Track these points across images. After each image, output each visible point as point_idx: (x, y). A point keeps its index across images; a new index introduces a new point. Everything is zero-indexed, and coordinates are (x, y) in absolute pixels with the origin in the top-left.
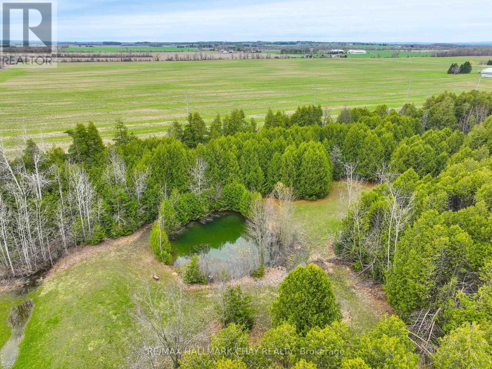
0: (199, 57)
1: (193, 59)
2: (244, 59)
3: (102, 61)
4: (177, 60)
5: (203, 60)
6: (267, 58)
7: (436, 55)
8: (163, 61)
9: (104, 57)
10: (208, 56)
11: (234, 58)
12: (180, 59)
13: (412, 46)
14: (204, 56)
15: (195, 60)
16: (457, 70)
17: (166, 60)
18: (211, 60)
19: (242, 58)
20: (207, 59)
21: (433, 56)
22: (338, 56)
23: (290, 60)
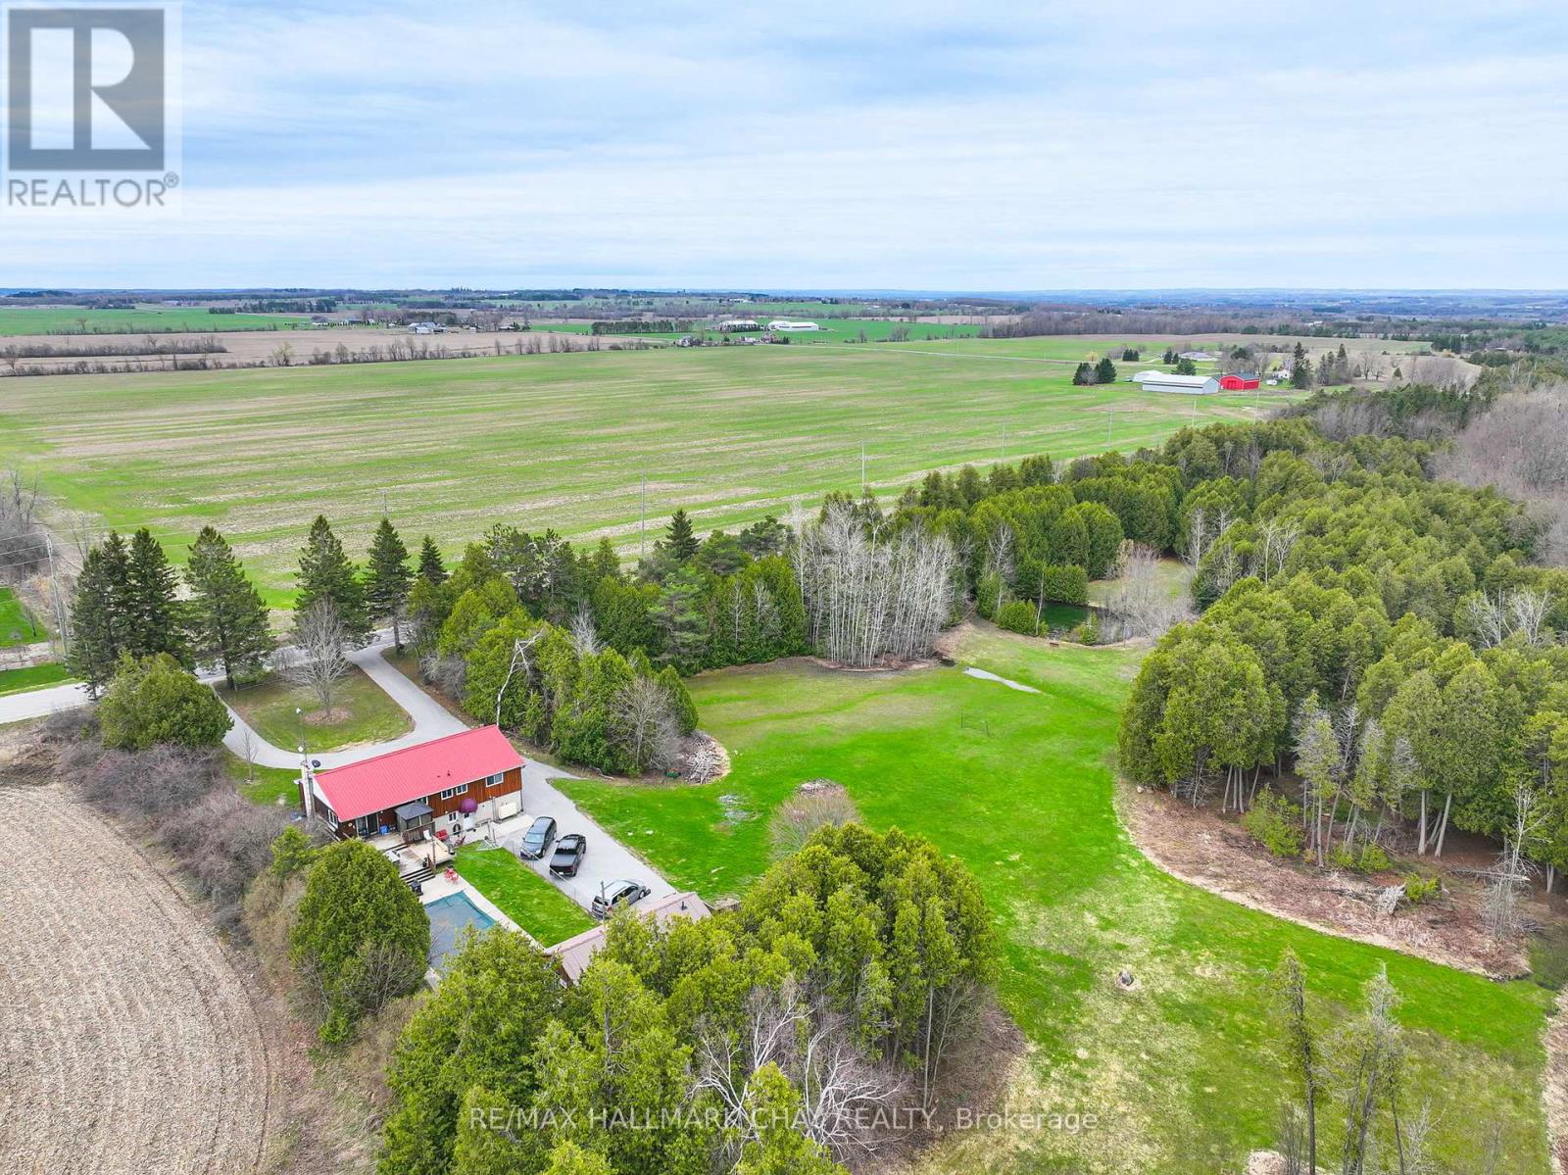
0: (407, 352)
1: (388, 358)
2: (530, 352)
3: (115, 370)
4: (343, 362)
5: (416, 359)
6: (589, 350)
7: (991, 334)
8: (303, 364)
9: (153, 353)
10: (432, 348)
11: (503, 353)
12: (350, 358)
13: (906, 306)
14: (419, 347)
15: (395, 360)
16: (1090, 376)
17: (311, 363)
18: (438, 358)
19: (524, 351)
20: (428, 356)
21: (984, 336)
22: (764, 340)
23: (651, 355)
